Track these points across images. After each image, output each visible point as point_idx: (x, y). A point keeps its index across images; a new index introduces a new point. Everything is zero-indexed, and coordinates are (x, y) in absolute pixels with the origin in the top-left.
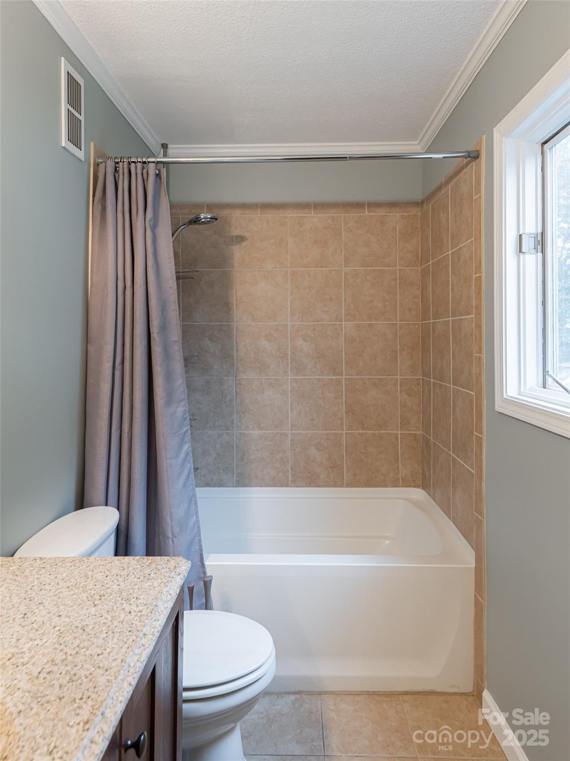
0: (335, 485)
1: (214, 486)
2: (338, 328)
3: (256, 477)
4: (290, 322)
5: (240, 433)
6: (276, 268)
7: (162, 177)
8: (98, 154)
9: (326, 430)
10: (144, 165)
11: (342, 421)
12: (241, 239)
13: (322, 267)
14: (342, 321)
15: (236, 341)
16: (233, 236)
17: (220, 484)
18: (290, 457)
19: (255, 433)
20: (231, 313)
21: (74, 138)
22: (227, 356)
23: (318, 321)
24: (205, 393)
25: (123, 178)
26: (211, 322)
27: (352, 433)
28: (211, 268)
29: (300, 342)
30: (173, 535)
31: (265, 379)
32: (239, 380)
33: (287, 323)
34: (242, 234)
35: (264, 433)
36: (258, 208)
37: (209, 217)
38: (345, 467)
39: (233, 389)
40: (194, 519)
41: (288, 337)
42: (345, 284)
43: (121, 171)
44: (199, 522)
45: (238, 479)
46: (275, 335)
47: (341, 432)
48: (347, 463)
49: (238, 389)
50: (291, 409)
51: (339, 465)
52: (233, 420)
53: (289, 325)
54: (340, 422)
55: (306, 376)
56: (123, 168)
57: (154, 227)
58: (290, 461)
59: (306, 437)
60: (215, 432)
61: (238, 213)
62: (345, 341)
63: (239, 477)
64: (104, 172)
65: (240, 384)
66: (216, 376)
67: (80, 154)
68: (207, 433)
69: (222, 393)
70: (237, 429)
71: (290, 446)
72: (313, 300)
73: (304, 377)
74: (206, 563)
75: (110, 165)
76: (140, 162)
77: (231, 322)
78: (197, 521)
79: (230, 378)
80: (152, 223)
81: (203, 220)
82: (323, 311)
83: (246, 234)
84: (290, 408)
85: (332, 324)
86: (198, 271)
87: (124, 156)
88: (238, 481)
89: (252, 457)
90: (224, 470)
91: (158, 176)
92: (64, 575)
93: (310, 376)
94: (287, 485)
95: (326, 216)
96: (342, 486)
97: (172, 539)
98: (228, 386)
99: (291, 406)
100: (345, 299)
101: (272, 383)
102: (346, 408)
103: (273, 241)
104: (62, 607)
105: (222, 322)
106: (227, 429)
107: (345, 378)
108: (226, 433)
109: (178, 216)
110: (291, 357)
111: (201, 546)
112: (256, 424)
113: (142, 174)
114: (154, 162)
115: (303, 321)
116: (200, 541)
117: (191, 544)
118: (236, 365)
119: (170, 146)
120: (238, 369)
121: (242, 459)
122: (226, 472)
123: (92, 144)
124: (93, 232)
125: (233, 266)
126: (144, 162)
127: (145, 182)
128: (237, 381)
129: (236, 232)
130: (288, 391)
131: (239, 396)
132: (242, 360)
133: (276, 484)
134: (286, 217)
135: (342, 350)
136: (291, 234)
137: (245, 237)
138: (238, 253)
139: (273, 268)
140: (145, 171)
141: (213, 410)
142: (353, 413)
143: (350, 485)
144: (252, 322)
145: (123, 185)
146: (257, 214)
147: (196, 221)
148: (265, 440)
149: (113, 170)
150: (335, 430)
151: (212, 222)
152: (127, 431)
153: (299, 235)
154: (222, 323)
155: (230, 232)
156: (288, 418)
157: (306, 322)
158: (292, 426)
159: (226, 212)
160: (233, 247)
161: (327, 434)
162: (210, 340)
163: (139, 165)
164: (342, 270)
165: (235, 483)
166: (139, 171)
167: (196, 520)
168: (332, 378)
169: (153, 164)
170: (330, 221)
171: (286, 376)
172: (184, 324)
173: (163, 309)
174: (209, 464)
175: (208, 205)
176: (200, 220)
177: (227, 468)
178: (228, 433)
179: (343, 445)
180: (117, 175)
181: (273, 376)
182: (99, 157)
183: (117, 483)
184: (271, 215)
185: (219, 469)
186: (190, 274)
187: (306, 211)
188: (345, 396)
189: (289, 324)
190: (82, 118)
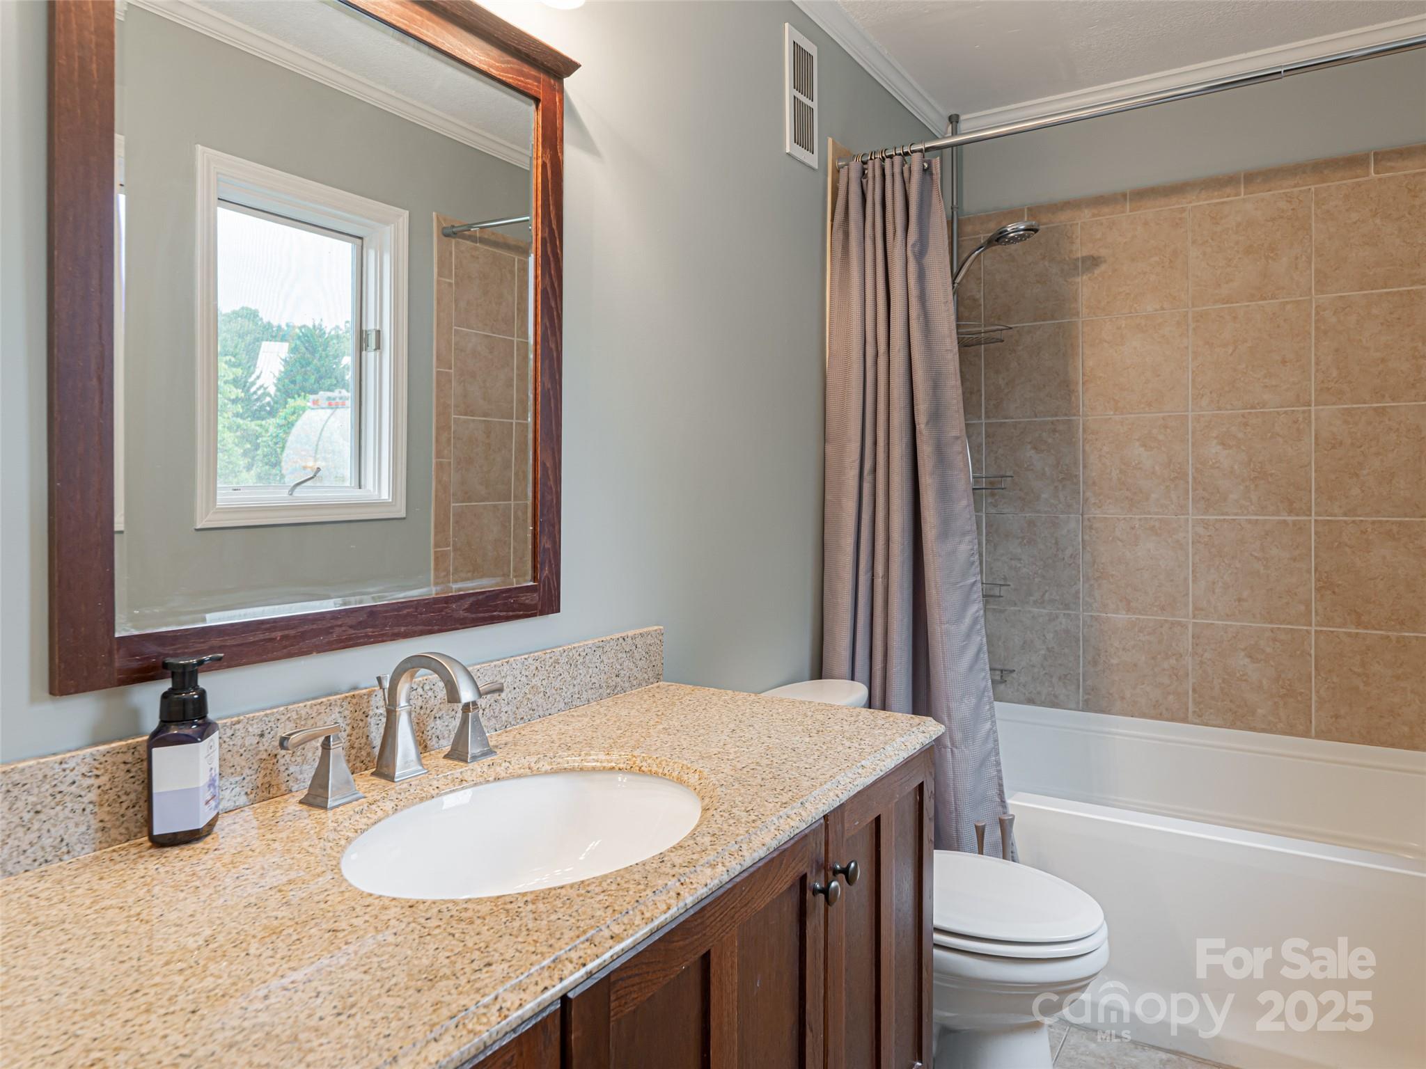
0: (1290, 731)
1: (1043, 704)
2: (1301, 419)
3: (1123, 698)
4: (1193, 411)
5: (1091, 616)
6: (1163, 309)
7: (934, 172)
8: (838, 155)
9: (1271, 622)
10: (906, 158)
11: (1308, 606)
12: (1093, 262)
13: (1265, 299)
14: (1310, 406)
15: (1084, 451)
16: (1077, 259)
17: (1054, 702)
18: (1190, 668)
19: (1121, 618)
20: (1073, 398)
21: (803, 139)
22: (1067, 477)
23: (1253, 407)
24: (1025, 541)
25: (874, 184)
26: (1036, 417)
27: (1332, 632)
28: (1035, 320)
29: (1214, 449)
30: (953, 744)
31: (1140, 520)
32: (1089, 520)
33: (1186, 413)
34: (1094, 253)
35: (1139, 619)
36: (1125, 199)
37: (1022, 227)
38: (1314, 698)
39: (1077, 536)
40: (988, 726)
41: (1188, 440)
42: (1317, 328)
43: (870, 175)
44: (995, 732)
45: (1086, 697)
46: (1161, 437)
47: (1305, 628)
48: (1317, 692)
49: (1087, 537)
50: (1194, 576)
51: (1301, 694)
52: (1078, 592)
53: (1190, 417)
54: (1302, 608)
55: (1227, 514)
56: (873, 169)
57: (921, 254)
58: (1190, 676)
59: (1226, 632)
60: (1045, 611)
61: (1086, 214)
62: (1317, 444)
63: (1089, 694)
64: (846, 180)
65: (1091, 528)
66: (1046, 512)
67: (812, 160)
68: (1030, 612)
69: (1057, 543)
70: (1085, 608)
71: (1191, 647)
72: (1244, 366)
73: (1222, 517)
74: (1009, 801)
75: (855, 166)
76: (900, 154)
77: (1075, 415)
78: (993, 731)
79: (1072, 516)
80: (916, 249)
81: (1012, 235)
82: (1266, 387)
83: (1103, 252)
84: (1191, 576)
85: (1285, 412)
86: (1011, 328)
87: (876, 150)
88: (1086, 701)
89: (1114, 661)
90: (1060, 678)
91: (927, 171)
92: (780, 710)
93: (1236, 514)
94: (1185, 720)
95: (1273, 195)
96: (1306, 734)
97: (952, 751)
98: (1068, 531)
99: (1193, 571)
100: (1317, 358)
101: (1154, 526)
102: (1318, 580)
103: (1157, 259)
104: (773, 732)
105: (1056, 416)
106: (1067, 607)
107: (1315, 520)
108: (1064, 614)
109: (977, 236)
110: (1194, 478)
111: (999, 771)
112: (1121, 601)
113: (902, 173)
114: (921, 151)
115: (1219, 409)
116: (998, 763)
117: (983, 763)
118: (1084, 492)
119: (962, 118)
120: (1086, 500)
121: (1095, 663)
122: (1064, 683)
123: (830, 140)
124: (831, 274)
125: (1077, 314)
126: (906, 154)
127: (907, 185)
128: (1086, 523)
129: (1081, 251)
130: (1188, 544)
131: (1088, 548)
132: (1094, 483)
133: (1161, 714)
134: (1183, 210)
135: (1310, 463)
136: (1194, 242)
137: (1099, 257)
138: (1085, 288)
139: (1156, 310)
140: (906, 166)
141: (1039, 571)
142: (1334, 592)
143: (1322, 735)
144: (1115, 414)
145: (874, 195)
146: (1123, 212)
147: (1000, 238)
148: (1140, 631)
149: (859, 174)
150: (1289, 623)
151: (1029, 237)
152: (881, 575)
153: (1212, 240)
154: (1058, 418)
155: (1071, 251)
156: (1187, 594)
157: (1227, 410)
158: (1196, 608)
159: (1063, 217)
160: (1079, 279)
161: (1272, 630)
162: (1035, 448)
163: (897, 160)
164: (1311, 301)
165: (1081, 705)
166: (897, 170)
167: (991, 729)
168: (1285, 521)
169: (919, 154)
170: (1283, 204)
171: (1183, 514)
172: (988, 421)
173: (936, 385)
174: (1033, 666)
175: (1030, 209)
176: (1005, 236)
177: (1066, 676)
178: (1069, 615)
179: (1310, 655)
180: (864, 181)
181: (1157, 513)
182: (840, 159)
183: (867, 651)
184: (1151, 210)
185: (1051, 677)
186: (997, 335)
187: (1228, 190)
188: (1316, 556)
189: (1190, 414)
190: (814, 105)
